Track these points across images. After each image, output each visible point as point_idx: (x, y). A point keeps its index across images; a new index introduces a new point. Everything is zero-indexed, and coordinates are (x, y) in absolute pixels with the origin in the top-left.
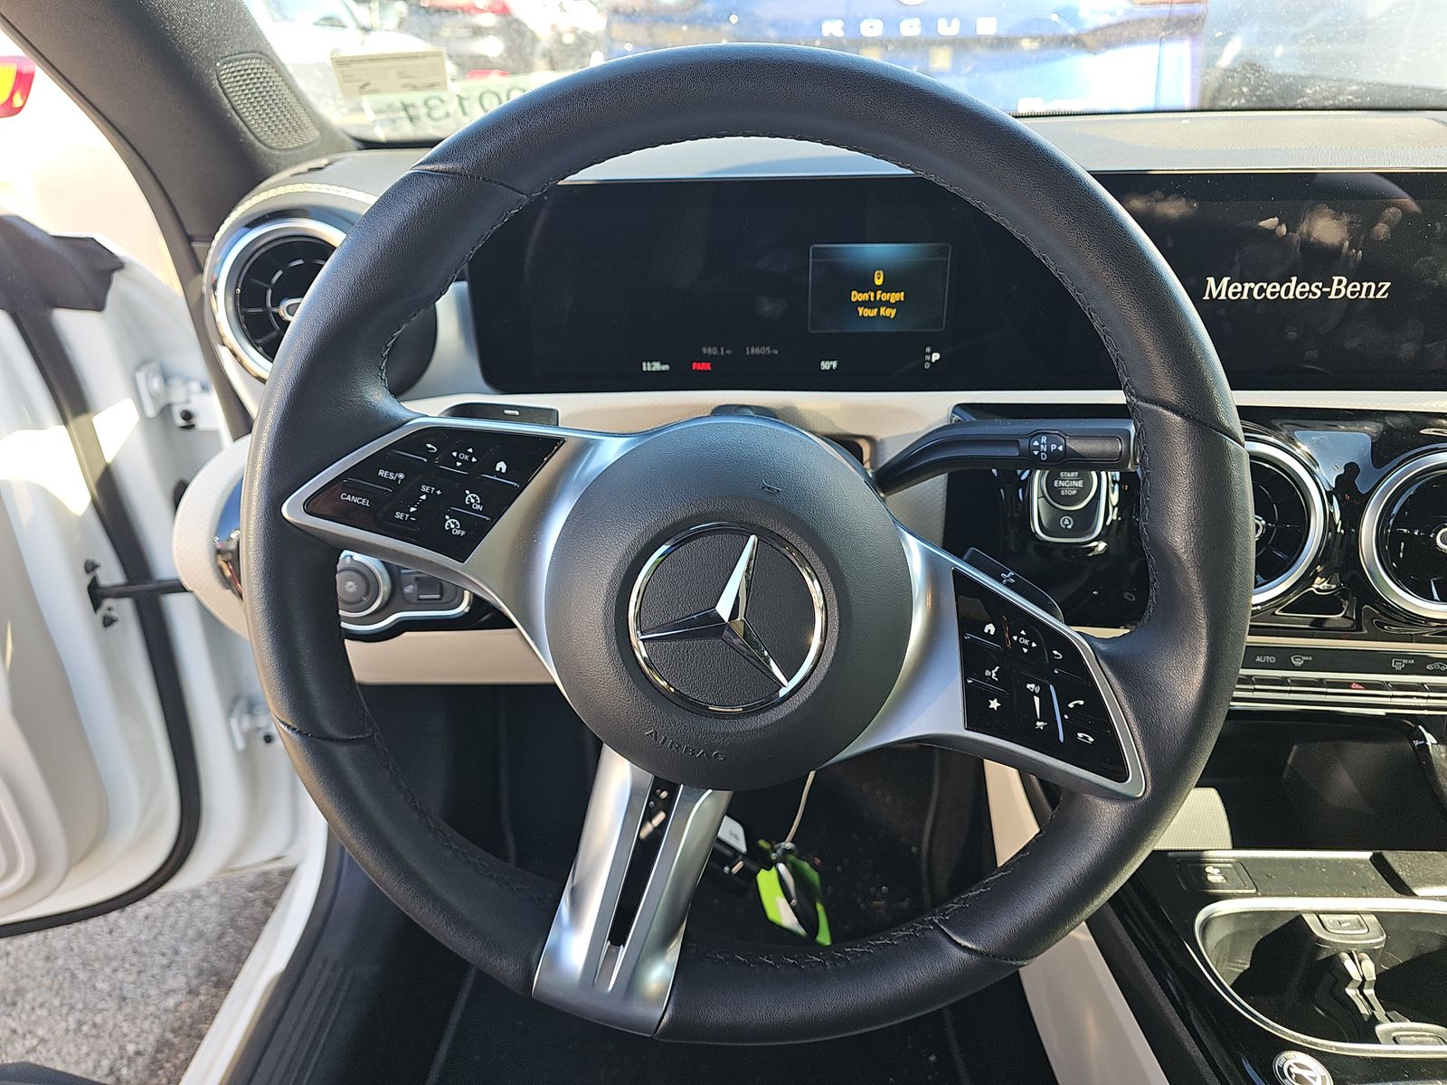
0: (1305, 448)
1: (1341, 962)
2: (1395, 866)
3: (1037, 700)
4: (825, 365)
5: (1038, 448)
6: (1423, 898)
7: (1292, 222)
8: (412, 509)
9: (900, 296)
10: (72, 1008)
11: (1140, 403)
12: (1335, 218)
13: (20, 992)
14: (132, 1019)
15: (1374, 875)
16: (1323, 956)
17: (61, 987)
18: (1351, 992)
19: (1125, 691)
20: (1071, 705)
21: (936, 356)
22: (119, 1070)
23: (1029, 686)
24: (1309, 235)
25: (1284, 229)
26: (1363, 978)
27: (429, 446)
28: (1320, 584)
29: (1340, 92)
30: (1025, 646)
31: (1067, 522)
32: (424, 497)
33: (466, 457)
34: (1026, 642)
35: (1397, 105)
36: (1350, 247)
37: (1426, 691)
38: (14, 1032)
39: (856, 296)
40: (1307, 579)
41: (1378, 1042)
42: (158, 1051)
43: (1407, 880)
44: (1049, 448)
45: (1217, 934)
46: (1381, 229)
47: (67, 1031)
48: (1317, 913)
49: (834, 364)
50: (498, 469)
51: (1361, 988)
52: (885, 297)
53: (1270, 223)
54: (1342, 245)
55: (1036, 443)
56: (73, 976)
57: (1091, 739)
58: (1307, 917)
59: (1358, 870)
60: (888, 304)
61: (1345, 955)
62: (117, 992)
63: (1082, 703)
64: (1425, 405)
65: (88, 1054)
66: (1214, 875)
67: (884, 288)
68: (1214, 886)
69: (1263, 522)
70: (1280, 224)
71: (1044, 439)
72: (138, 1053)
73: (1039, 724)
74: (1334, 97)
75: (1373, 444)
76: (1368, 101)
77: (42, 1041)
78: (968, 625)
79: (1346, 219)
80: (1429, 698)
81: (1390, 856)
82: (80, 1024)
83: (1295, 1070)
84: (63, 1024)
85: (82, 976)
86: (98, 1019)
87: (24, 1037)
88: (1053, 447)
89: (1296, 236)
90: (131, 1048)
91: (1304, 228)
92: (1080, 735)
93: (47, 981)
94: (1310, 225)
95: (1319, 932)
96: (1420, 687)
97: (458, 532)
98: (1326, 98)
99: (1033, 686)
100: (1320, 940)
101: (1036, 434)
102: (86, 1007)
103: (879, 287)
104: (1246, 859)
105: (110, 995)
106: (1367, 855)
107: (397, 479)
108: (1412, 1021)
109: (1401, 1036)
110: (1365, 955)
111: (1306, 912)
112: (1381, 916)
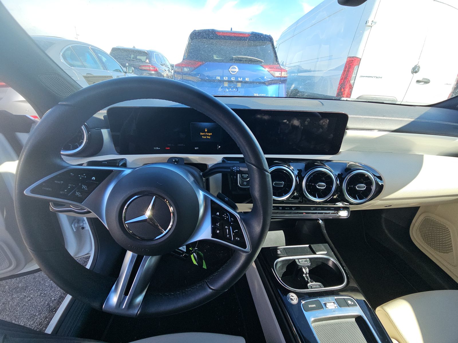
0: (292, 168)
1: (302, 269)
2: (313, 248)
3: (227, 230)
4: (196, 148)
5: (234, 169)
6: (318, 254)
7: (289, 121)
8: (66, 191)
9: (211, 134)
10: (39, 290)
11: (247, 163)
12: (297, 120)
13: (27, 287)
14: (54, 292)
15: (309, 250)
16: (299, 268)
17: (37, 285)
18: (304, 275)
19: (246, 227)
20: (235, 231)
21: (219, 147)
22: (50, 304)
23: (226, 227)
24: (293, 124)
25: (288, 122)
26: (306, 272)
27: (71, 174)
28: (295, 194)
29: (304, 95)
30: (225, 217)
31: (245, 183)
32: (69, 187)
33: (83, 176)
34: (226, 216)
35: (314, 98)
36: (301, 126)
37: (317, 214)
38: (25, 296)
39: (201, 134)
40: (293, 193)
41: (308, 288)
42: (60, 299)
43: (315, 251)
44: (236, 170)
45: (279, 265)
46: (306, 123)
47: (38, 296)
48: (298, 259)
49: (198, 148)
50: (92, 179)
51: (306, 274)
52: (208, 134)
53: (285, 121)
54: (299, 126)
55: (234, 168)
56: (40, 282)
57: (239, 239)
58: (296, 260)
59: (306, 249)
60: (208, 136)
61: (303, 268)
62: (50, 286)
63: (237, 230)
64: (315, 158)
65: (43, 301)
66: (279, 252)
67: (207, 132)
68: (279, 254)
69: (284, 183)
70: (287, 121)
71: (235, 167)
72: (55, 300)
73: (228, 236)
74: (303, 96)
75: (305, 165)
76: (309, 97)
77: (32, 298)
78: (213, 213)
79: (300, 121)
80: (318, 215)
81: (312, 245)
82: (41, 294)
83: (291, 297)
84: (37, 294)
85: (42, 282)
86: (45, 292)
87: (27, 297)
88: (237, 169)
89: (290, 124)
90: (53, 299)
91: (292, 122)
92: (236, 238)
93: (33, 284)
94: (293, 122)
95: (298, 263)
96: (316, 213)
97: (80, 196)
98: (301, 96)
99: (227, 227)
100: (298, 265)
101: (234, 166)
102: (42, 290)
103: (206, 132)
104: (285, 248)
105: (48, 286)
106: (308, 245)
107: (61, 183)
108: (315, 282)
109: (312, 286)
110: (307, 268)
111: (296, 259)
112: (310, 259)
